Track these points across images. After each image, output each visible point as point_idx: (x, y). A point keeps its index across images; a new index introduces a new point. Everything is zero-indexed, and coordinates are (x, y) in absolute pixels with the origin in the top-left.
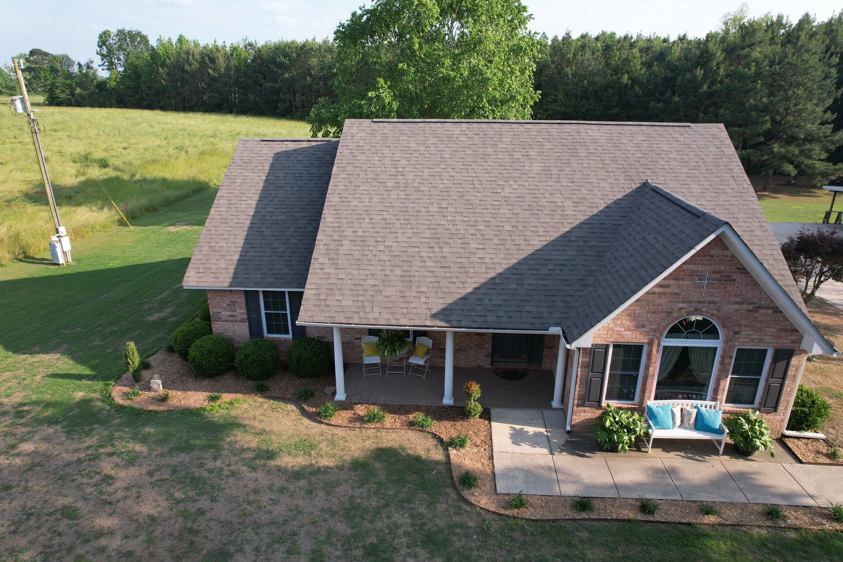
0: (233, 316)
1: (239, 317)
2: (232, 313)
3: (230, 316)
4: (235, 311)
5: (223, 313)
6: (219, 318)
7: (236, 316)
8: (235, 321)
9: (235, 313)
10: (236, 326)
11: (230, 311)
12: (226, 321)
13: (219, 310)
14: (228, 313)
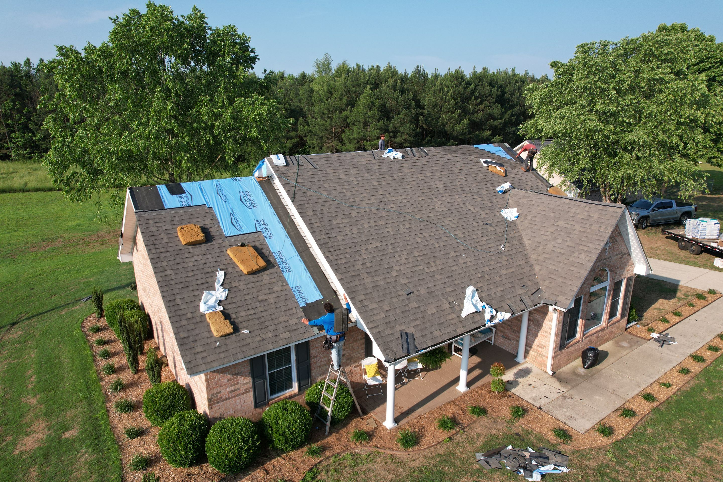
0: (235, 390)
1: (242, 389)
2: (233, 388)
3: (232, 392)
4: (238, 383)
5: (223, 392)
6: (218, 399)
7: (239, 389)
8: (237, 395)
9: (237, 386)
10: (238, 401)
11: (231, 386)
12: (227, 399)
13: (219, 390)
14: (229, 389)
